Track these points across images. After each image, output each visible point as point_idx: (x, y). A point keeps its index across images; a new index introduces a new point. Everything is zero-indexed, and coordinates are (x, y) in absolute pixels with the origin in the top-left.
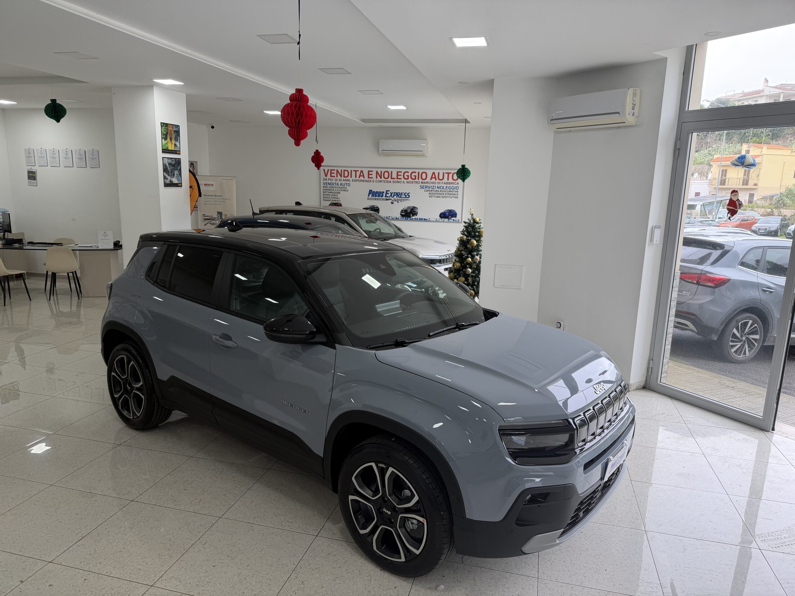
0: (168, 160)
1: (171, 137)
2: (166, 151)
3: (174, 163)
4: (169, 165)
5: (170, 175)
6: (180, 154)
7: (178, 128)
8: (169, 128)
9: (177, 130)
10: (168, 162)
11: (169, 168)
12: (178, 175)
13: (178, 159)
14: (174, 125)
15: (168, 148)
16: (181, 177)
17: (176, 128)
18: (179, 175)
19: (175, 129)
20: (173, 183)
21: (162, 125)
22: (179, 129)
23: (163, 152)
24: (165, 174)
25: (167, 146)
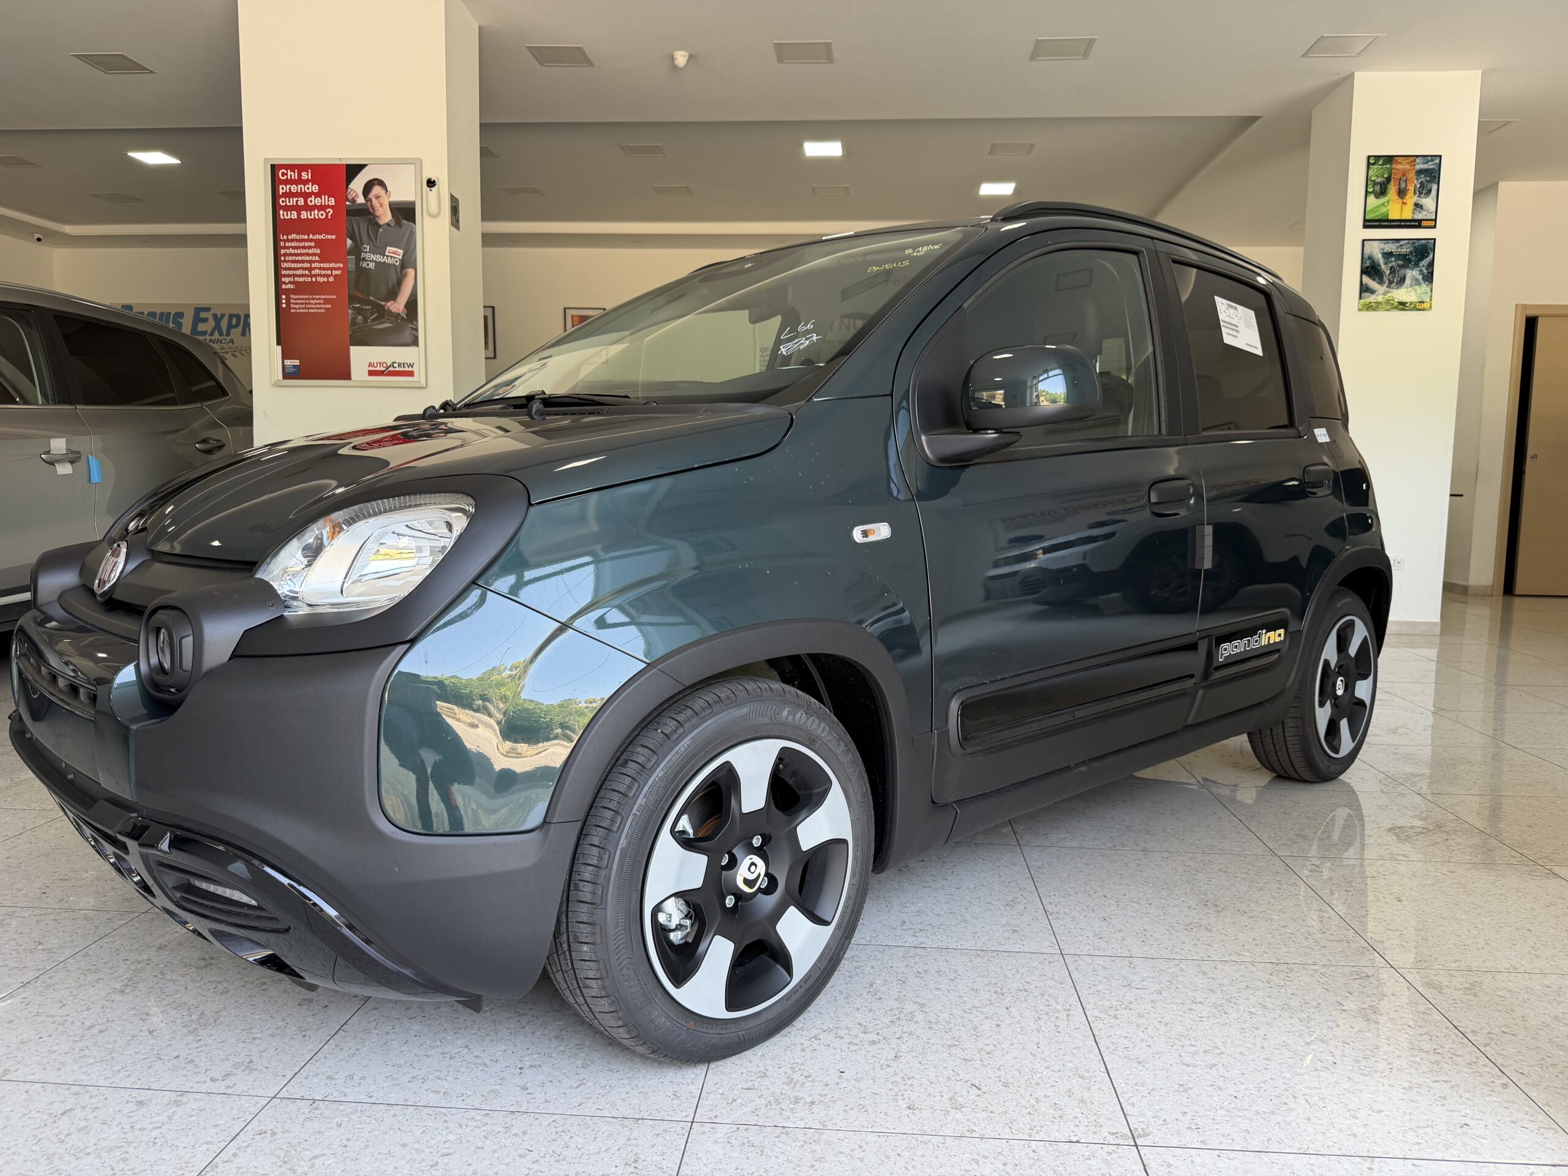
0: (1382, 245)
1: (1403, 185)
2: (1378, 224)
3: (1405, 250)
4: (1383, 256)
5: (1387, 282)
6: (1435, 227)
7: (1438, 161)
8: (1400, 167)
9: (1430, 166)
10: (1383, 249)
11: (1385, 263)
12: (1417, 280)
13: (1423, 241)
14: (1417, 156)
15: (1388, 215)
16: (1431, 287)
17: (1426, 163)
18: (1422, 281)
19: (1418, 167)
21: (1372, 161)
22: (1439, 165)
23: (1365, 227)
24: (1366, 280)
25: (1384, 210)
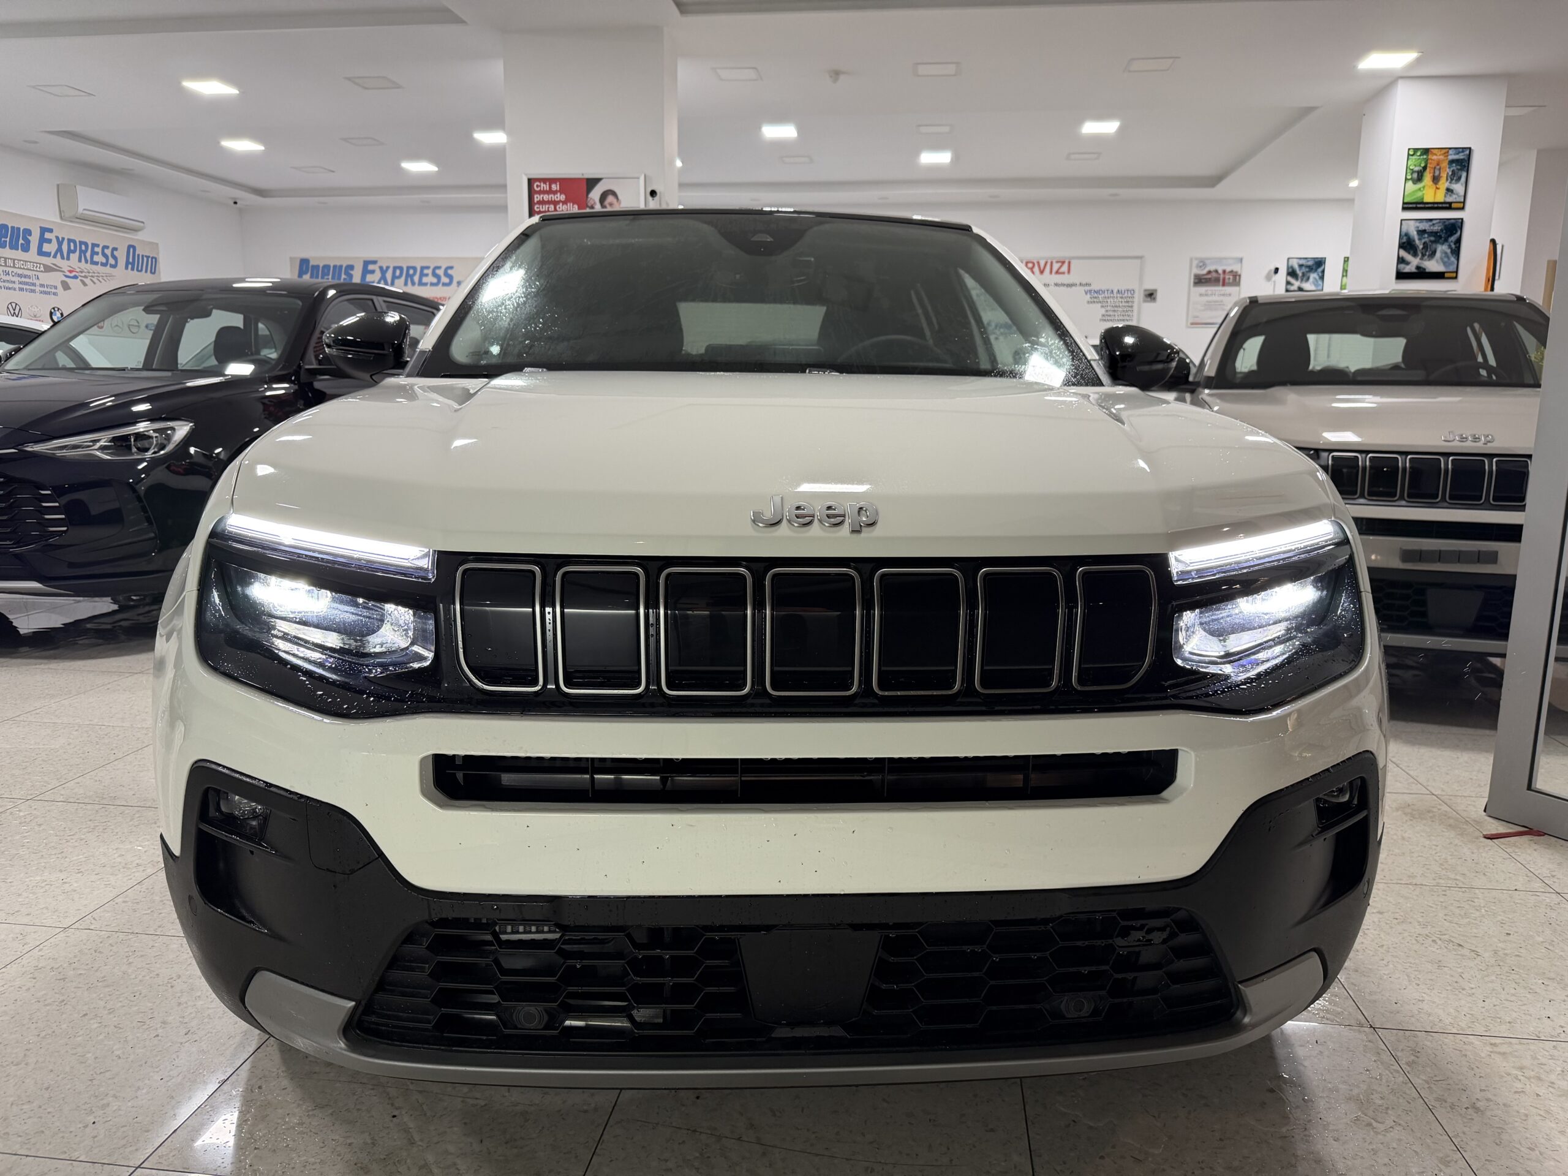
0: (1418, 225)
2: (1414, 206)
3: (1437, 228)
4: (1418, 233)
5: (1420, 255)
6: (1463, 208)
7: (1468, 152)
9: (1462, 157)
10: (1418, 227)
11: (1420, 239)
12: (1446, 253)
13: (1453, 221)
14: (1450, 148)
15: (1423, 199)
16: (1458, 260)
17: (1458, 154)
18: (1450, 254)
19: (1451, 157)
20: (1427, 270)
21: (1411, 152)
22: (1469, 156)
23: (1404, 209)
24: (1403, 253)
